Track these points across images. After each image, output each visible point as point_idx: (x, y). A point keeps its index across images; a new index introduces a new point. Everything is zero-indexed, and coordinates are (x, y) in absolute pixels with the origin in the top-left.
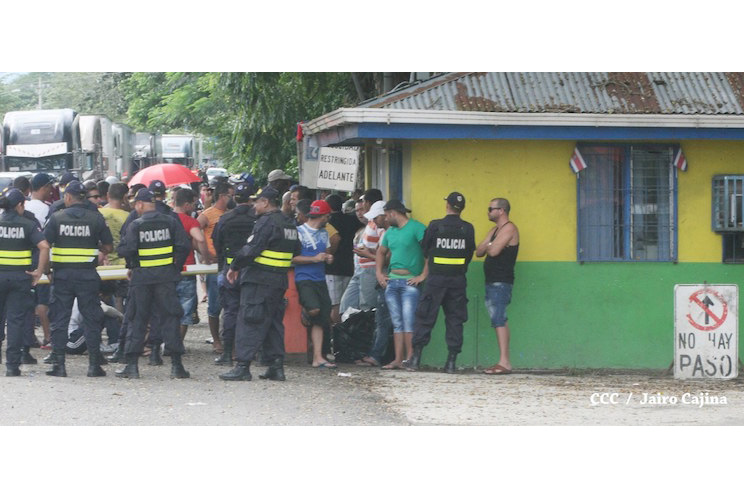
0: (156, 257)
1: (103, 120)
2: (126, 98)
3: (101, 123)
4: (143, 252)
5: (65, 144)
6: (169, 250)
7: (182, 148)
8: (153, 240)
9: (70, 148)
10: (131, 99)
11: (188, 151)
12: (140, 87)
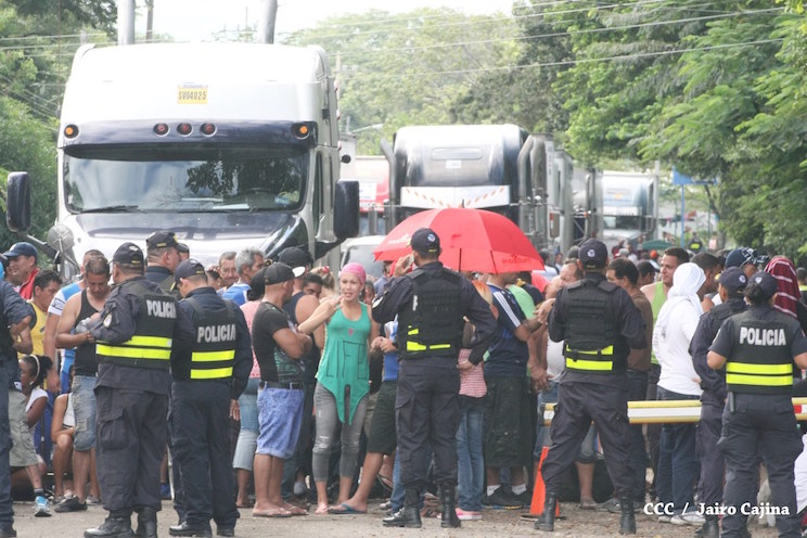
0: (212, 366)
1: (549, 145)
2: (566, 106)
3: (547, 148)
4: (197, 357)
5: (506, 189)
6: (228, 355)
7: (634, 196)
8: (214, 339)
9: (514, 196)
10: (575, 108)
11: (645, 203)
12: (593, 86)
